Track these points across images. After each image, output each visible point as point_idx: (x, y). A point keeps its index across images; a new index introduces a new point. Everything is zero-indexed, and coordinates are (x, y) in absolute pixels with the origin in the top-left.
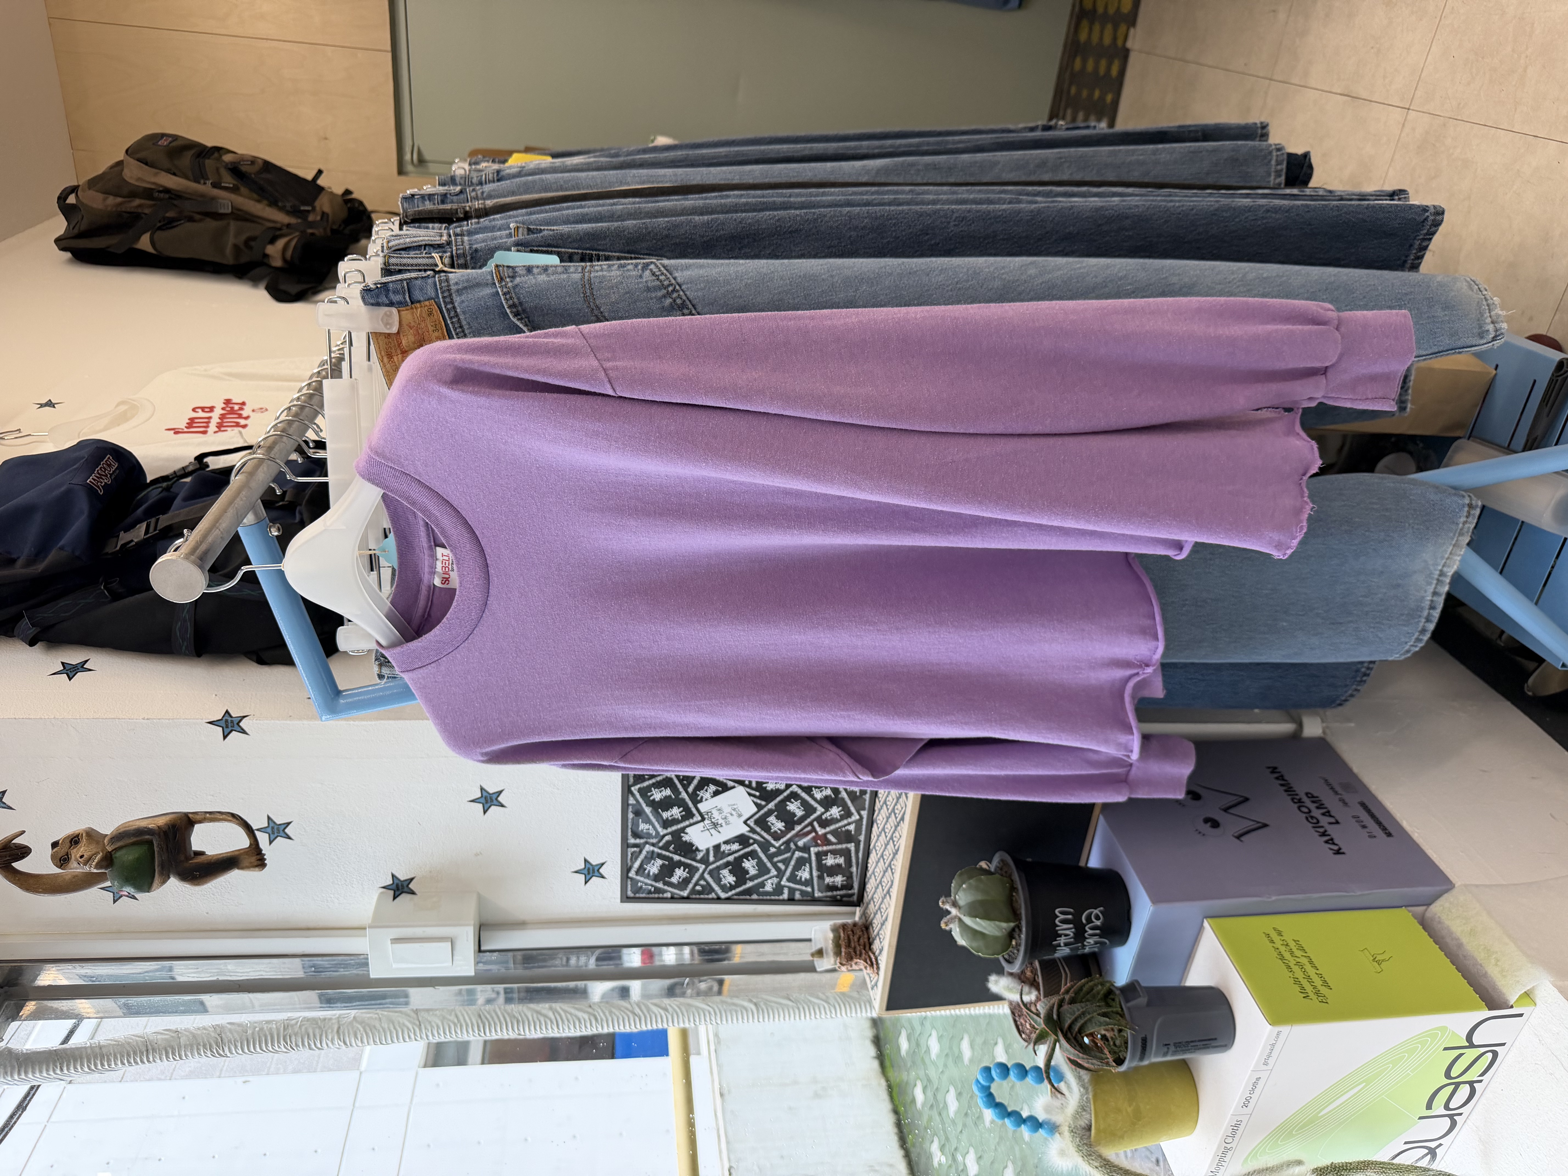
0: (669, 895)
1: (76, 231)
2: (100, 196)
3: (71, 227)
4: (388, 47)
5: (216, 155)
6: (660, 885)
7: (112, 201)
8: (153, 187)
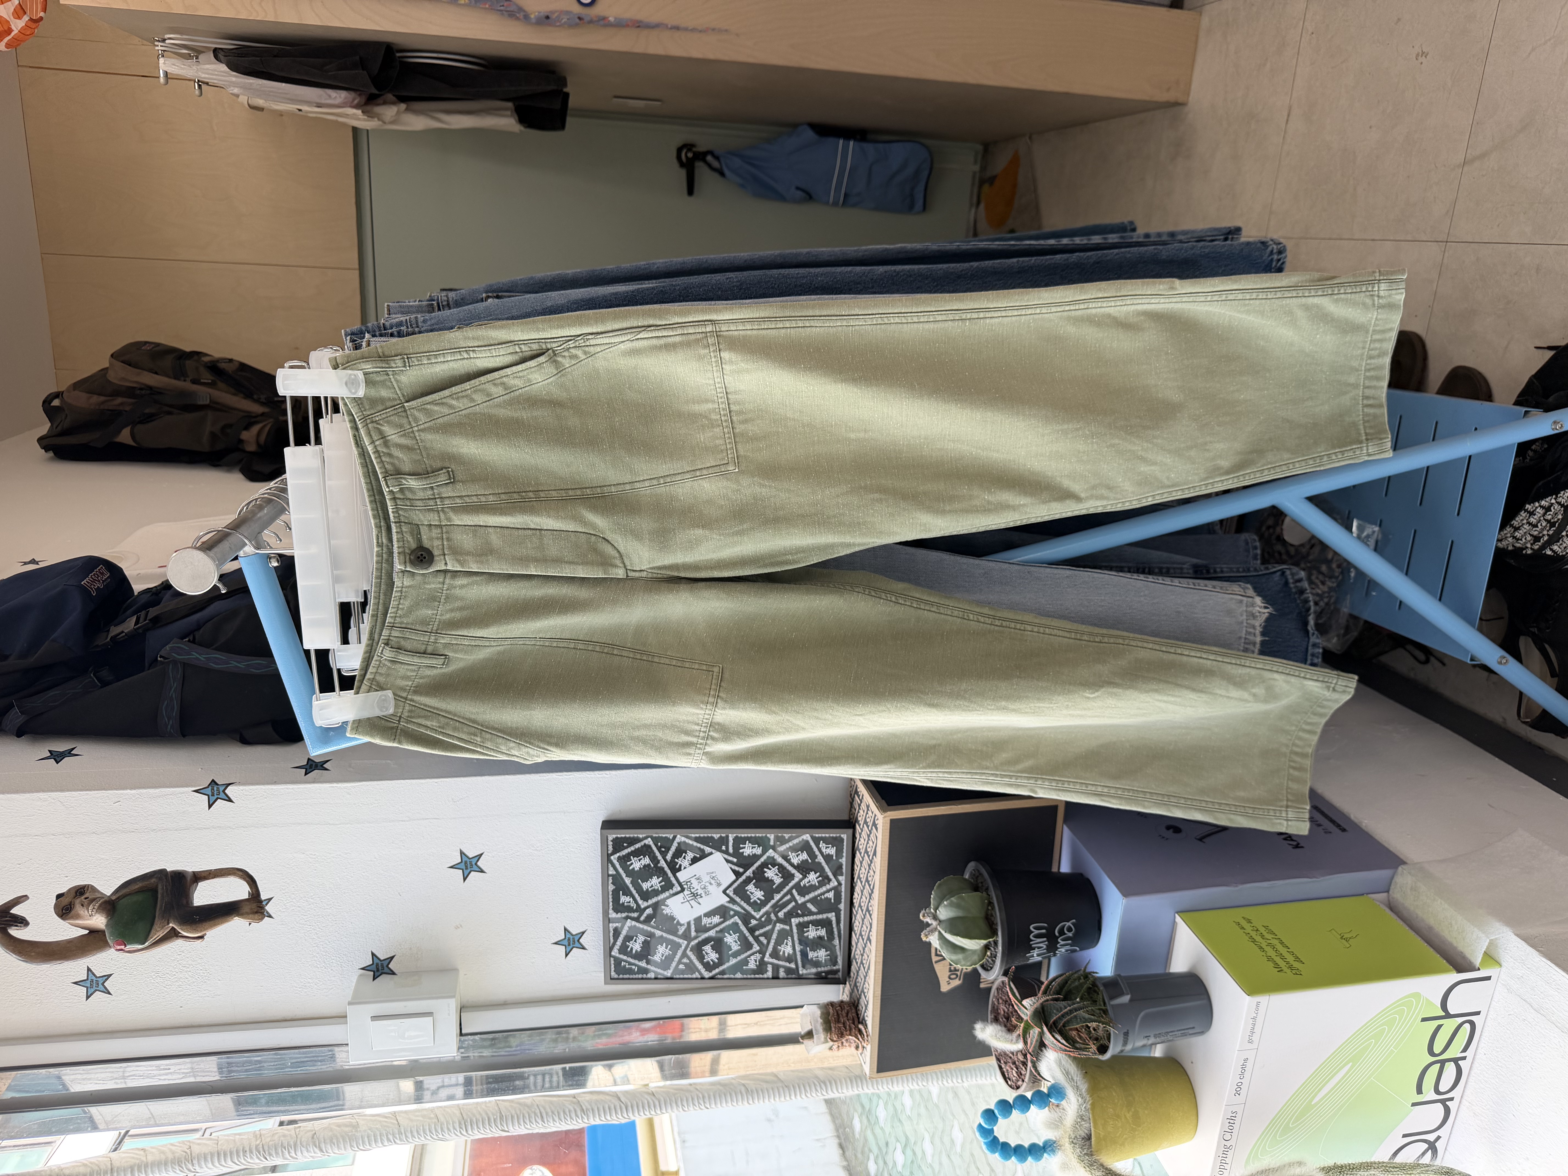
0: (651, 975)
1: (59, 428)
2: (84, 396)
3: (55, 426)
4: (357, 266)
5: (196, 357)
6: (643, 964)
7: (95, 399)
8: (135, 385)
